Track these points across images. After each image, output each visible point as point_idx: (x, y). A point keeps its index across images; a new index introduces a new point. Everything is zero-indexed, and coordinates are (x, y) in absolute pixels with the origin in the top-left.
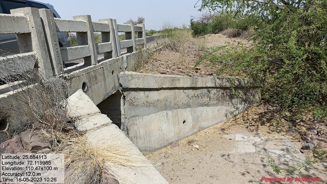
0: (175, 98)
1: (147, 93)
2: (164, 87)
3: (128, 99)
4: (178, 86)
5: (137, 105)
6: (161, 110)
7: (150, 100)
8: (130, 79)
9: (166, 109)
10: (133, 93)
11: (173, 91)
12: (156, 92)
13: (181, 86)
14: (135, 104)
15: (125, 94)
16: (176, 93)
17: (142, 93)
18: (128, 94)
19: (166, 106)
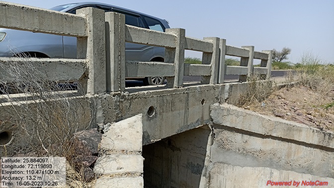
0: (289, 155)
1: (246, 137)
2: (274, 135)
3: (218, 138)
4: (296, 138)
5: (228, 150)
6: (264, 165)
7: (248, 147)
8: (225, 114)
9: (271, 165)
10: (227, 134)
11: (286, 144)
12: (259, 140)
13: (302, 140)
14: (227, 147)
15: (215, 131)
16: (291, 148)
17: (239, 136)
18: (220, 132)
19: (271, 162)
